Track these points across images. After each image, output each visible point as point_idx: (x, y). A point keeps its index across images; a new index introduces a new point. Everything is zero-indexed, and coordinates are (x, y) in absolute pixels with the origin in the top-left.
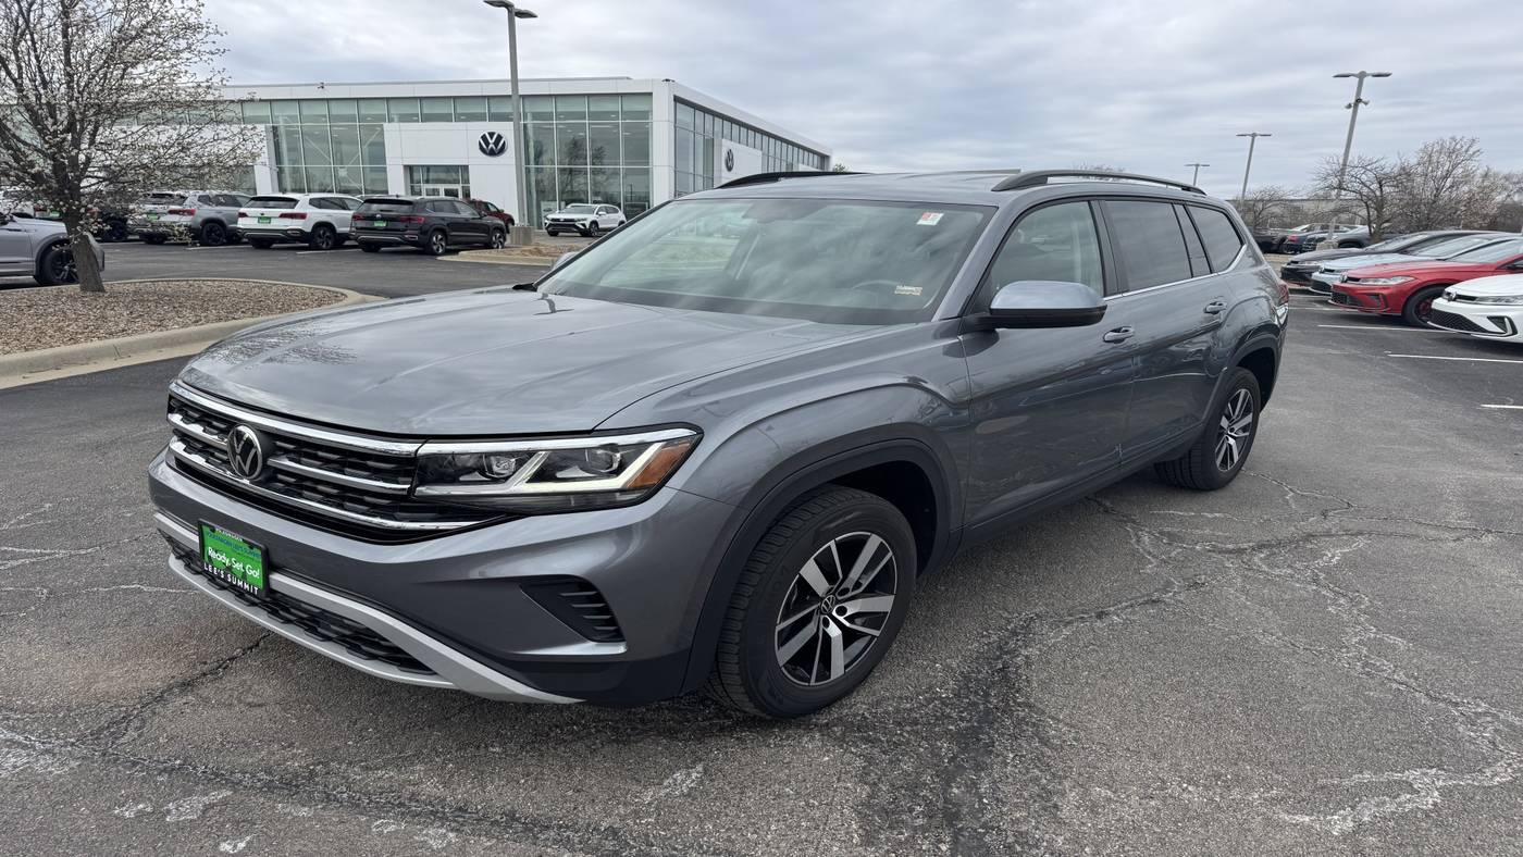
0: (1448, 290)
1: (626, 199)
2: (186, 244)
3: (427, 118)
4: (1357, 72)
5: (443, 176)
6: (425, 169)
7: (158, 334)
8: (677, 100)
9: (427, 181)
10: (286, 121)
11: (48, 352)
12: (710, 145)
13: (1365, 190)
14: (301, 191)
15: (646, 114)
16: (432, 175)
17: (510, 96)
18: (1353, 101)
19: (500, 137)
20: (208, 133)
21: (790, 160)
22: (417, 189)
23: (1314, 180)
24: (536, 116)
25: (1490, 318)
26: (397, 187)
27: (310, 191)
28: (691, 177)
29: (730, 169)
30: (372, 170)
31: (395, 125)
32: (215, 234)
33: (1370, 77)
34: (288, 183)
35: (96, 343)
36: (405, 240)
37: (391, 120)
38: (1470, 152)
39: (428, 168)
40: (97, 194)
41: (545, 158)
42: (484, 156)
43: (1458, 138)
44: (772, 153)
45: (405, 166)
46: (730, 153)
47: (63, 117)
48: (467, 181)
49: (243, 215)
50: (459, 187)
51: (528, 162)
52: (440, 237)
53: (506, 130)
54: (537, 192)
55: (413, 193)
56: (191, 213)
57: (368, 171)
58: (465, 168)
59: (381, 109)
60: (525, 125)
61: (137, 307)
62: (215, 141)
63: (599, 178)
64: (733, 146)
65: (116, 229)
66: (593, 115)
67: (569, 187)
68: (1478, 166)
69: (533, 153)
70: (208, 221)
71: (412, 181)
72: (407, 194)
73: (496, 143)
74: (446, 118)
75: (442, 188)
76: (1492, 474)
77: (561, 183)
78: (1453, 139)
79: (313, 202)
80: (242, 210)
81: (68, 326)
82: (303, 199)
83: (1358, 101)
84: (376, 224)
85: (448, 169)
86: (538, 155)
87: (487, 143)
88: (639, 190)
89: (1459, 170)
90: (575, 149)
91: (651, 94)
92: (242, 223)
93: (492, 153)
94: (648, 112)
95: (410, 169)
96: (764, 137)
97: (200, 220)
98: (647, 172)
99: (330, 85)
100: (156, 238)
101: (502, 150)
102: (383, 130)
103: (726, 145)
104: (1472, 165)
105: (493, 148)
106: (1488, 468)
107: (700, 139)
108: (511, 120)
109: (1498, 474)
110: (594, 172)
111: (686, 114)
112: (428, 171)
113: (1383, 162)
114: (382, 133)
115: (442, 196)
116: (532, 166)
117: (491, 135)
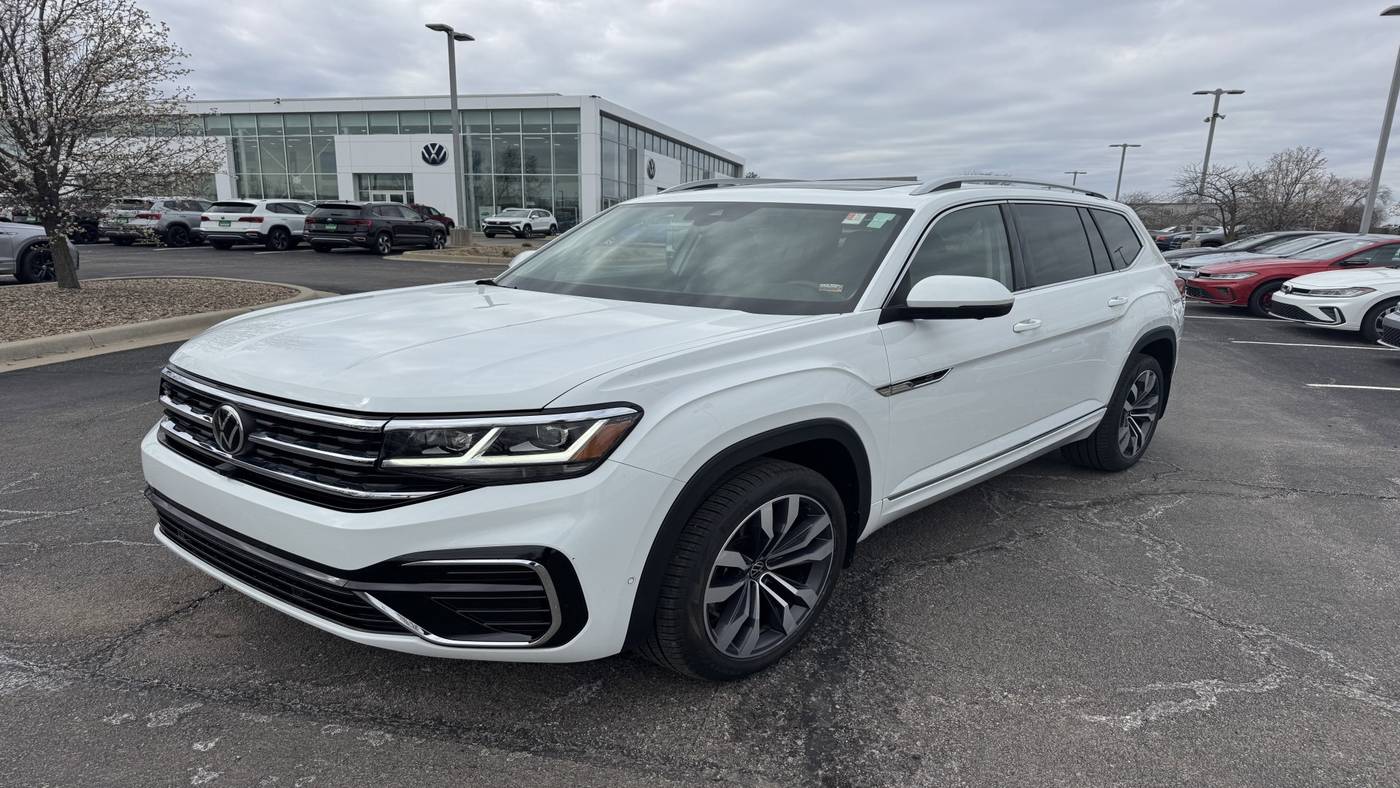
0: (1286, 284)
1: (557, 204)
2: (154, 246)
3: (374, 130)
4: (1214, 90)
5: (389, 183)
6: (372, 177)
7: (129, 326)
8: (603, 114)
9: (375, 188)
10: (245, 134)
11: (31, 342)
12: (633, 155)
13: (1219, 195)
14: (258, 197)
15: (575, 128)
16: (379, 182)
17: (449, 111)
18: (1211, 115)
19: (441, 148)
20: (174, 145)
21: (706, 168)
22: (365, 195)
23: (1175, 186)
24: (474, 128)
25: (1322, 308)
26: (347, 193)
27: (266, 197)
28: (616, 184)
29: (651, 177)
30: (324, 177)
31: (346, 137)
32: (180, 236)
33: (1226, 94)
34: (246, 189)
35: (74, 334)
36: (355, 241)
37: (341, 133)
38: (1316, 160)
39: (376, 176)
40: (73, 200)
41: (483, 166)
42: (427, 164)
43: (1304, 148)
44: (690, 162)
45: (354, 174)
46: (651, 162)
47: (44, 130)
48: (411, 188)
49: (205, 219)
50: (403, 193)
51: (467, 170)
52: (386, 238)
53: (446, 141)
54: (476, 197)
55: (362, 198)
56: (158, 217)
57: (319, 178)
58: (409, 176)
59: (334, 122)
60: (464, 137)
61: (110, 301)
62: (182, 151)
63: (532, 185)
64: (655, 156)
65: (90, 232)
66: (526, 129)
67: (505, 193)
68: (1324, 174)
69: (473, 161)
70: (173, 225)
71: (360, 187)
72: (356, 199)
73: (438, 153)
74: (391, 130)
75: (388, 194)
76: (1306, 443)
77: (498, 190)
78: (1300, 149)
79: (269, 207)
80: (204, 214)
81: (47, 319)
82: (260, 203)
83: (1216, 115)
84: (328, 227)
85: (394, 176)
86: (477, 163)
87: (430, 154)
88: (570, 196)
89: (1307, 177)
90: (509, 159)
91: (579, 109)
92: (204, 227)
93: (434, 162)
94: (576, 125)
95: (358, 177)
96: (683, 148)
97: (165, 224)
98: (576, 180)
99: (286, 100)
100: (126, 240)
101: (443, 159)
102: (334, 142)
103: (648, 155)
104: (1318, 172)
105: (434, 157)
106: (1303, 438)
107: (624, 149)
108: (451, 132)
109: (1311, 443)
110: (528, 179)
111: (611, 127)
112: (375, 179)
113: (1235, 171)
114: (333, 144)
115: (388, 201)
116: (471, 174)
117: (433, 145)
